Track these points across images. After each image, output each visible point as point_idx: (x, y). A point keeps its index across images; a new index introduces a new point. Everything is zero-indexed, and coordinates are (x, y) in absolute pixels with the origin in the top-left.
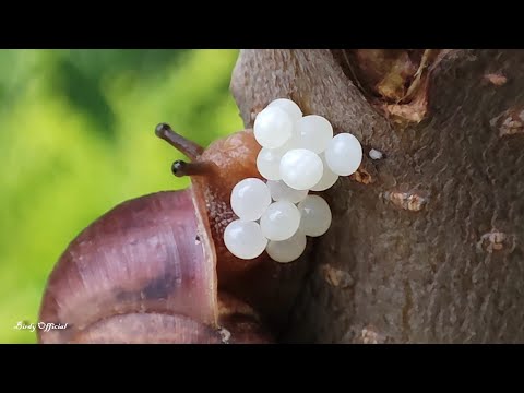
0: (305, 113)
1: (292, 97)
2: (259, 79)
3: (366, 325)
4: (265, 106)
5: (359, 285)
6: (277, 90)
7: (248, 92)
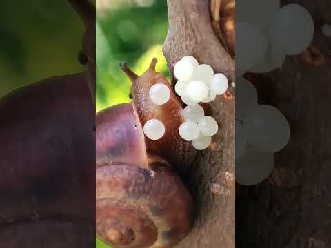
0: (200, 63)
1: (193, 55)
2: (177, 46)
3: (227, 170)
4: (180, 59)
5: (224, 150)
6: (186, 52)
7: (171, 53)
